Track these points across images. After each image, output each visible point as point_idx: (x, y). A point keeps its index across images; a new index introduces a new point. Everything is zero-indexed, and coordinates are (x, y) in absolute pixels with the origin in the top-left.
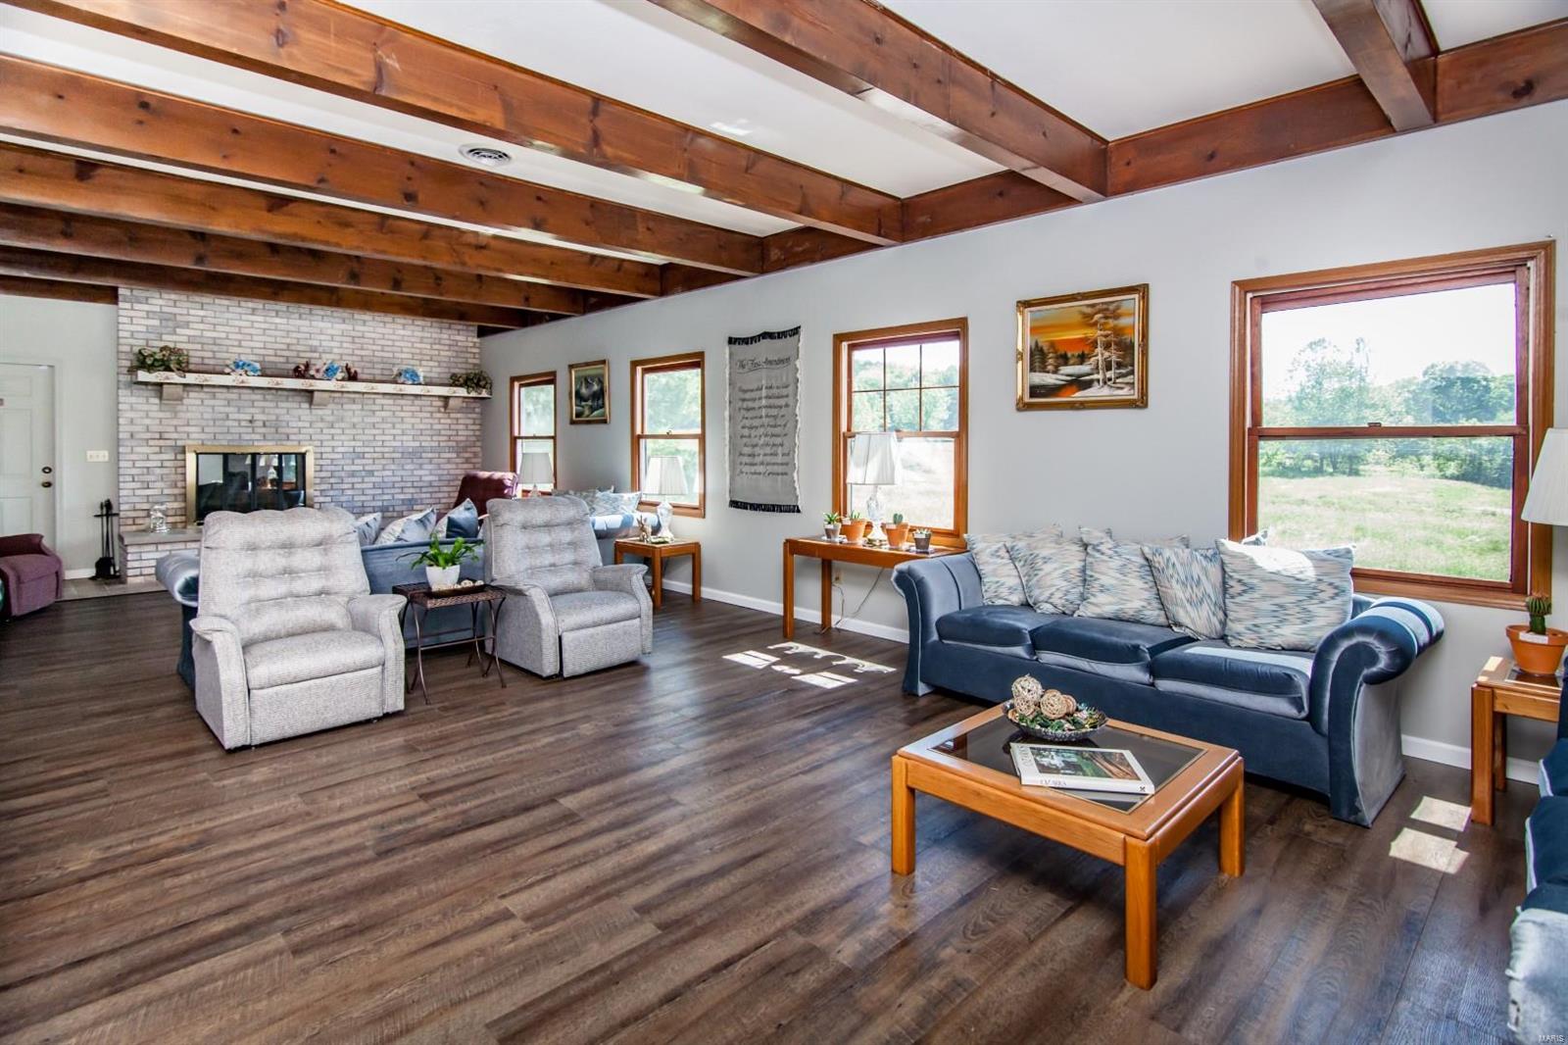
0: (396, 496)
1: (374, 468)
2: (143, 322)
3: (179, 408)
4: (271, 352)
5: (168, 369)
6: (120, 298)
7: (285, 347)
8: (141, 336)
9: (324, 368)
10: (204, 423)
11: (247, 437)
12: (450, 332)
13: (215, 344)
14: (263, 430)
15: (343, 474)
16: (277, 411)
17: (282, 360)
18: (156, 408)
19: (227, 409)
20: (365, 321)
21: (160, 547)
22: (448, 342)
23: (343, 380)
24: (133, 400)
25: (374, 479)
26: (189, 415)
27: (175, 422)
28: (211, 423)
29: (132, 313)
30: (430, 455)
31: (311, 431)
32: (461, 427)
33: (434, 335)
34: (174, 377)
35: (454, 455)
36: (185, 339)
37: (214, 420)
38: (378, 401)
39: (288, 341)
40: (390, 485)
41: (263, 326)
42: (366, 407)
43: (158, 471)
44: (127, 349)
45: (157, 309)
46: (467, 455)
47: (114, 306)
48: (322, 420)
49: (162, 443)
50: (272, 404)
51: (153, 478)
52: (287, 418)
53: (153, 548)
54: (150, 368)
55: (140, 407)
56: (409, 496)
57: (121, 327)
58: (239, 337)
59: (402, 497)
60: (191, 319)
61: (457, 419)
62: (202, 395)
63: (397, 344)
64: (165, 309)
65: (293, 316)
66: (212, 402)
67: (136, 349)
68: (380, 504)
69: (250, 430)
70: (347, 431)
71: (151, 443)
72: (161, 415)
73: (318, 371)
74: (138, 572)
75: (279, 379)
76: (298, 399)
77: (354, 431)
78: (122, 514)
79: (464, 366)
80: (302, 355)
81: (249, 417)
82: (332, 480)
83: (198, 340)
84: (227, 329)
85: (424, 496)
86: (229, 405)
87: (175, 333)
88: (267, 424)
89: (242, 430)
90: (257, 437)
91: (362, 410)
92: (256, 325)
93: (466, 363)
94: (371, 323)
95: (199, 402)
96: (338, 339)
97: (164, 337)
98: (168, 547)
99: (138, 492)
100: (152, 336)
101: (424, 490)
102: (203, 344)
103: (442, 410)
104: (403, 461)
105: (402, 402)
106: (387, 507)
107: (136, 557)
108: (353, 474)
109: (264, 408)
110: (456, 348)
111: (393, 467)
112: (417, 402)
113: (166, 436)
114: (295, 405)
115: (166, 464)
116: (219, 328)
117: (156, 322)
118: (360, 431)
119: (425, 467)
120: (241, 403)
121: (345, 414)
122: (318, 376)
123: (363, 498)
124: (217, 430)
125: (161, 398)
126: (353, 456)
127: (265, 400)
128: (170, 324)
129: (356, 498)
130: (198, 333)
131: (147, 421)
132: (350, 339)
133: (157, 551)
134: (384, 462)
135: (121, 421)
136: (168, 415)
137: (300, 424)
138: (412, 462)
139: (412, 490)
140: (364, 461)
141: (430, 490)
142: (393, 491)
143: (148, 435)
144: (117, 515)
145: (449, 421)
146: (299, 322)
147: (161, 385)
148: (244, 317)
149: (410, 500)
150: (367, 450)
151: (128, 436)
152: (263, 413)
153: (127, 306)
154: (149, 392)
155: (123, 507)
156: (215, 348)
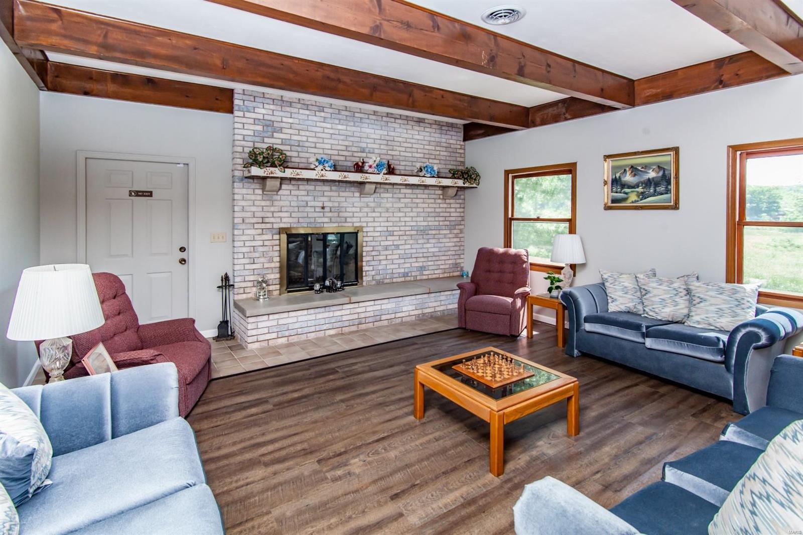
0: (413, 265)
1: (399, 243)
2: (252, 127)
3: (275, 197)
4: (336, 152)
5: (273, 165)
6: (236, 108)
7: (344, 148)
8: (250, 139)
9: (375, 165)
10: (291, 209)
11: (320, 220)
12: (447, 137)
13: (299, 146)
14: (330, 215)
15: (380, 248)
16: (339, 199)
17: (343, 158)
18: (259, 197)
19: (306, 198)
20: (395, 128)
21: (271, 317)
22: (445, 145)
23: (386, 174)
24: (244, 191)
25: (399, 252)
26: (282, 203)
27: (272, 209)
28: (296, 209)
29: (244, 120)
30: (434, 232)
31: (360, 215)
32: (453, 210)
33: (437, 140)
34: (277, 172)
35: (448, 232)
36: (279, 141)
37: (298, 207)
38: (402, 191)
39: (347, 143)
40: (409, 256)
41: (331, 131)
42: (395, 196)
43: (261, 249)
44: (240, 149)
45: (261, 117)
46: (455, 231)
47: (231, 115)
48: (368, 206)
49: (263, 226)
50: (335, 194)
51: (257, 255)
52: (344, 204)
53: (266, 318)
54: (260, 165)
55: (249, 197)
56: (421, 264)
57: (236, 131)
58: (315, 140)
59: (417, 265)
60: (283, 125)
61: (450, 204)
62: (290, 187)
63: (414, 146)
64: (266, 117)
65: (350, 124)
66: (297, 193)
67: (247, 150)
68: (403, 270)
69: (322, 214)
70: (383, 215)
71: (256, 226)
72: (263, 203)
73: (370, 167)
74: (255, 339)
75: (346, 174)
76: (353, 189)
77: (387, 215)
78: (236, 285)
79: (455, 163)
80: (355, 154)
81: (321, 204)
82: (374, 253)
83: (288, 142)
84: (307, 134)
85: (430, 263)
86: (308, 195)
87: (272, 137)
88: (333, 210)
89: (316, 215)
90: (326, 220)
91: (393, 197)
92: (326, 131)
93: (456, 161)
94: (398, 130)
95: (288, 192)
96: (378, 142)
97: (266, 140)
98: (276, 316)
99: (247, 267)
100: (257, 139)
101: (430, 259)
102: (291, 145)
103: (441, 197)
104: (417, 237)
105: (417, 191)
106: (407, 273)
107: (254, 326)
108: (386, 248)
109: (330, 196)
110: (450, 150)
111: (411, 242)
112: (426, 191)
113: (267, 220)
114: (350, 194)
115: (266, 243)
116: (302, 133)
117: (259, 128)
118: (391, 214)
119: (431, 241)
120: (316, 193)
121: (383, 201)
122: (370, 170)
123: (392, 266)
124: (300, 215)
125: (263, 189)
126: (387, 234)
127: (331, 191)
128: (270, 129)
129: (388, 267)
130: (288, 137)
131: (254, 209)
132: (385, 142)
133: (269, 320)
134: (405, 238)
135: (236, 209)
136: (268, 203)
137: (354, 209)
138: (423, 238)
139: (423, 259)
140: (394, 238)
141: (434, 258)
142: (411, 260)
143: (254, 220)
144: (233, 285)
145: (445, 206)
146: (354, 129)
147: (264, 178)
148: (318, 124)
149: (421, 267)
150: (395, 229)
151: (240, 220)
152: (330, 201)
153: (241, 114)
154: (256, 185)
155: (237, 279)
156: (299, 149)
